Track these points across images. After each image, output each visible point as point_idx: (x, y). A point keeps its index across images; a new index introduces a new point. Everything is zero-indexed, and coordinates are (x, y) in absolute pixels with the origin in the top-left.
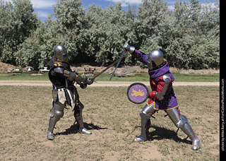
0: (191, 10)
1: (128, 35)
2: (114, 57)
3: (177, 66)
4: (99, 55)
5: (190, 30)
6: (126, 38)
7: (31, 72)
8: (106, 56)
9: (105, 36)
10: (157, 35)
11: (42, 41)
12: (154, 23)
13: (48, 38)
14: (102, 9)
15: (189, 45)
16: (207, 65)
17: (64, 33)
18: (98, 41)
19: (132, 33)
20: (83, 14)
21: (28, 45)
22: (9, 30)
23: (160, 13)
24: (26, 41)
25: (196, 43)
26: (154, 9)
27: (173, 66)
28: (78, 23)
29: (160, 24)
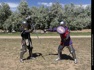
0: (71, 8)
1: (46, 17)
2: (41, 26)
4: (35, 25)
5: (70, 15)
6: (46, 19)
7: (8, 32)
8: (38, 26)
9: (37, 18)
10: (57, 17)
11: (13, 20)
12: (56, 13)
13: (15, 19)
15: (70, 21)
16: (77, 29)
17: (21, 17)
18: (35, 20)
19: (48, 17)
20: (29, 9)
21: (8, 22)
23: (58, 8)
24: (7, 20)
25: (72, 20)
26: (56, 7)
28: (27, 13)
29: (58, 13)
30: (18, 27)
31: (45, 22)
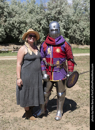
1: (42, 22)
3: (76, 43)
4: (22, 37)
5: (83, 18)
6: (40, 24)
9: (26, 23)
10: (62, 22)
12: (60, 13)
14: (22, 3)
15: (84, 29)
18: (21, 26)
19: (44, 21)
23: (63, 6)
26: (59, 3)
27: (74, 43)
29: (63, 14)
31: (40, 31)
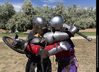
11: (16, 20)
12: (61, 13)
13: (19, 19)
15: (74, 21)
16: (80, 29)
17: (25, 17)
20: (33, 9)
21: (11, 22)
22: (3, 15)
24: (10, 20)
25: (76, 20)
26: (60, 8)
28: (31, 13)
29: (63, 13)
30: (22, 27)
